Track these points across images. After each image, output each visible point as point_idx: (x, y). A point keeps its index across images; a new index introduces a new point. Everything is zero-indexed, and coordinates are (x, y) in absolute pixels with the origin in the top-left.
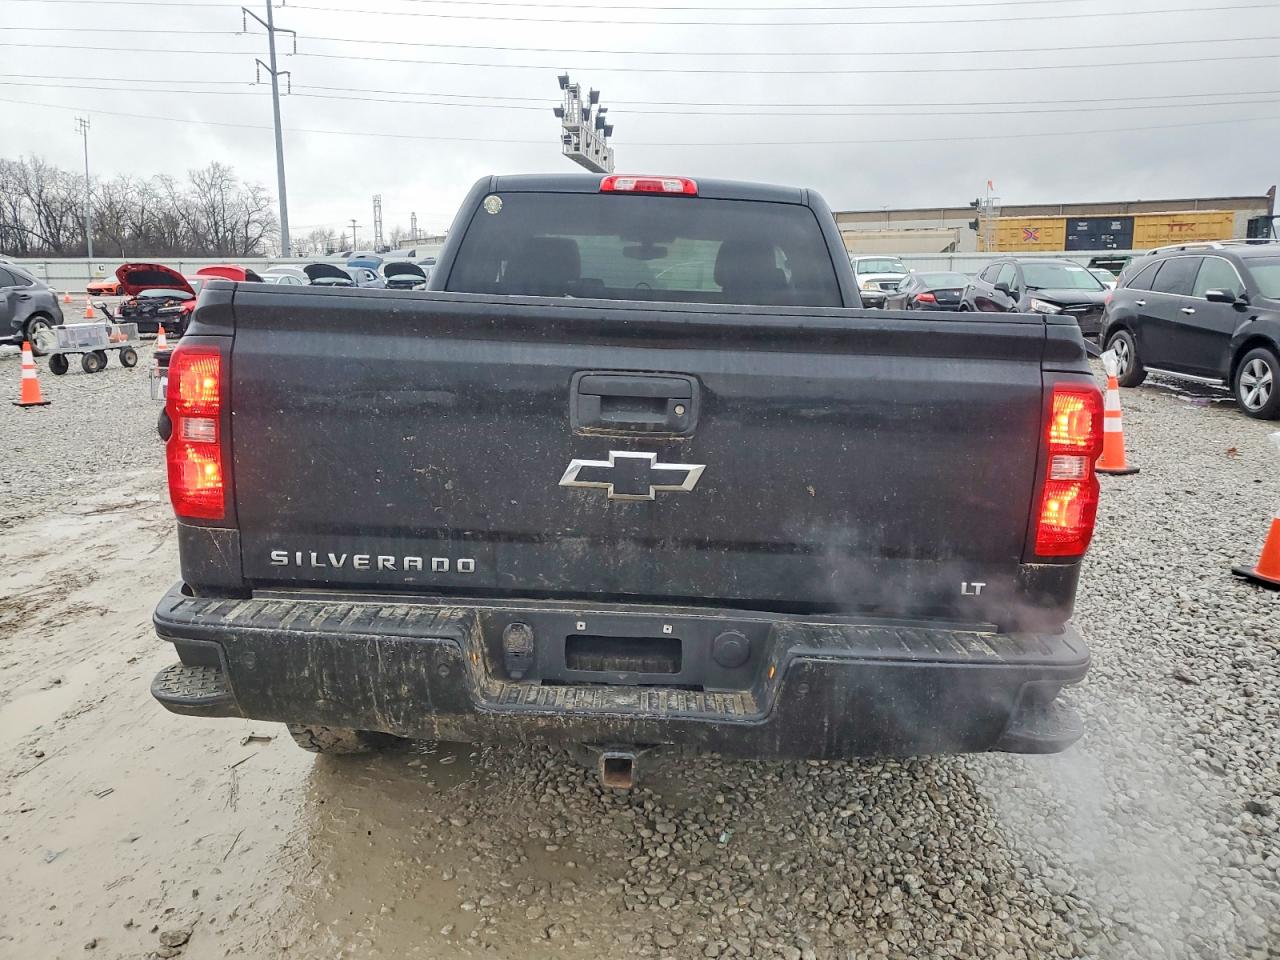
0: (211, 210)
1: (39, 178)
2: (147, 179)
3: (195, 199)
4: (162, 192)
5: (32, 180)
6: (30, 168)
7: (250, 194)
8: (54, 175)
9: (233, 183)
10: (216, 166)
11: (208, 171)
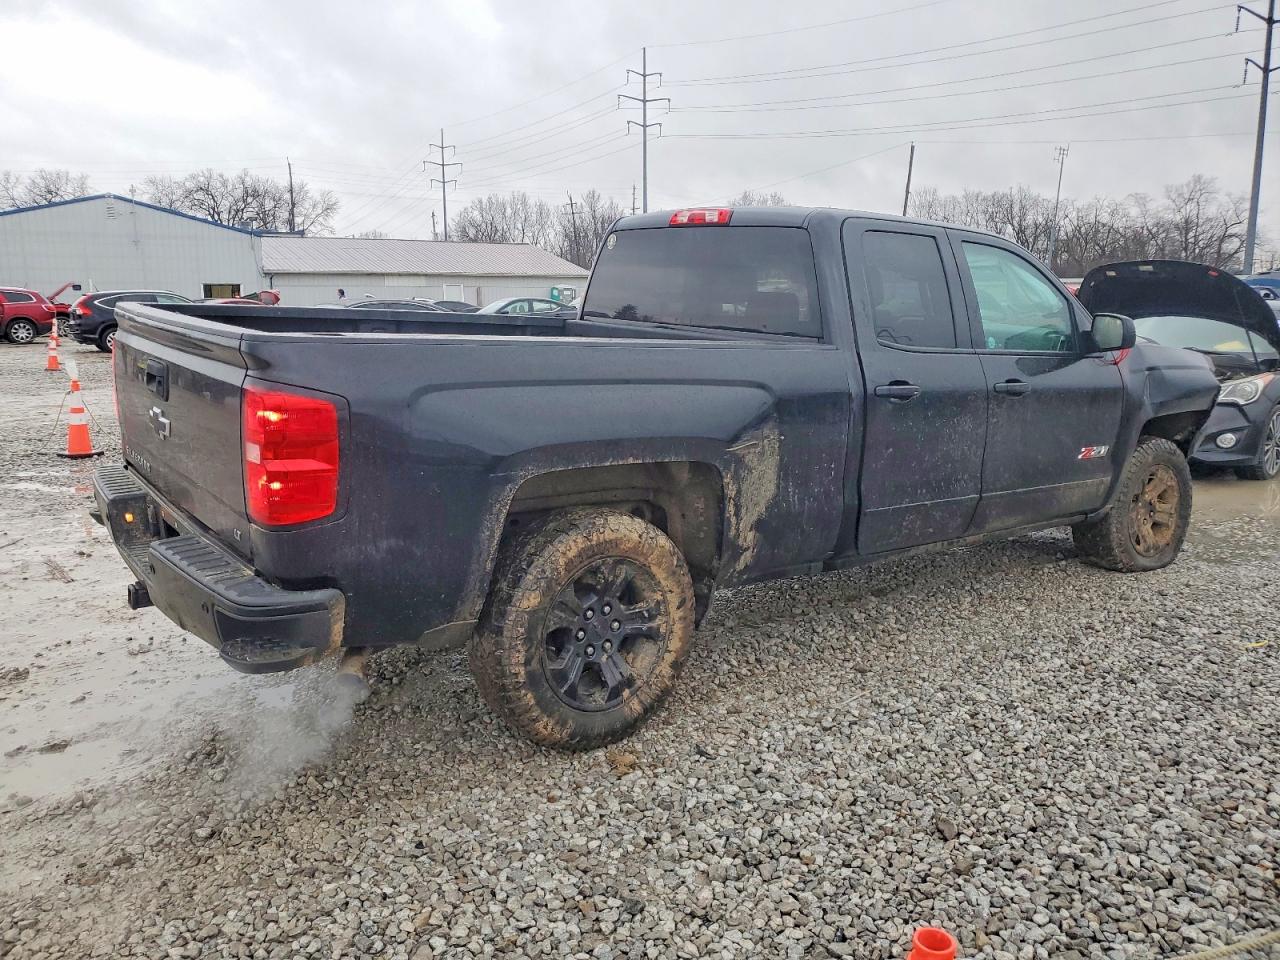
0: (1187, 226)
1: (1023, 207)
2: (1119, 200)
3: (1169, 216)
4: (1134, 212)
5: (1016, 209)
6: (1016, 198)
7: (1232, 206)
8: (1036, 203)
9: (1213, 195)
10: (1198, 179)
11: (1188, 185)
